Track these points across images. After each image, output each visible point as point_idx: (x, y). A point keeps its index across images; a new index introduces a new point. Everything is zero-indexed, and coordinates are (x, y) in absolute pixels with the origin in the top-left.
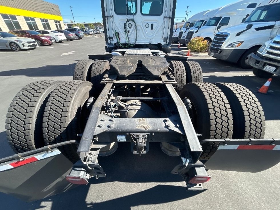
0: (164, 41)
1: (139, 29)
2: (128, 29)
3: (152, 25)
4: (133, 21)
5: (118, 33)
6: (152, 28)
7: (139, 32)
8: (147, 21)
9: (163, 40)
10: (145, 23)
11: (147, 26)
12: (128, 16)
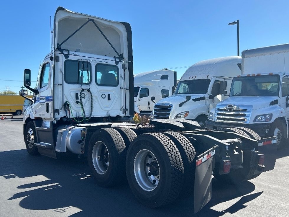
0: (123, 113)
1: (94, 100)
3: (109, 95)
4: (89, 91)
5: (68, 105)
6: (109, 99)
7: (94, 103)
8: (103, 92)
10: (101, 93)
11: (103, 96)
12: (83, 85)
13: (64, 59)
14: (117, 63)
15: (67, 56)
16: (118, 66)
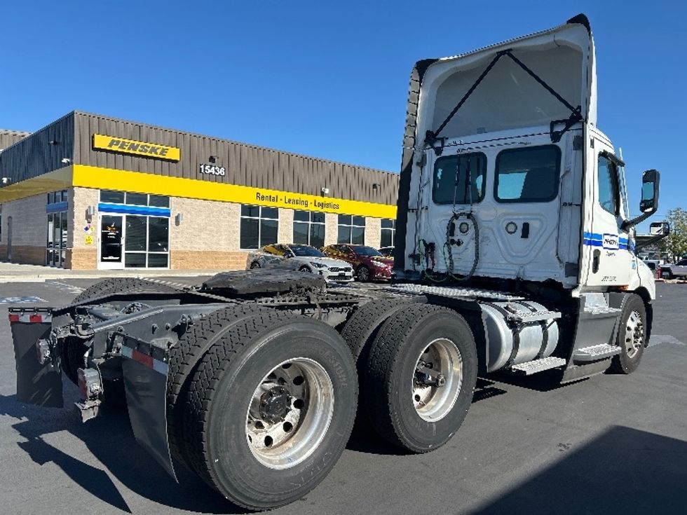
0: (568, 275)
1: (487, 237)
2: (458, 235)
3: (526, 226)
4: (470, 217)
6: (525, 235)
8: (510, 217)
9: (563, 271)
10: (504, 220)
11: (511, 228)
13: (435, 158)
14: (556, 137)
15: (438, 151)
16: (560, 144)
